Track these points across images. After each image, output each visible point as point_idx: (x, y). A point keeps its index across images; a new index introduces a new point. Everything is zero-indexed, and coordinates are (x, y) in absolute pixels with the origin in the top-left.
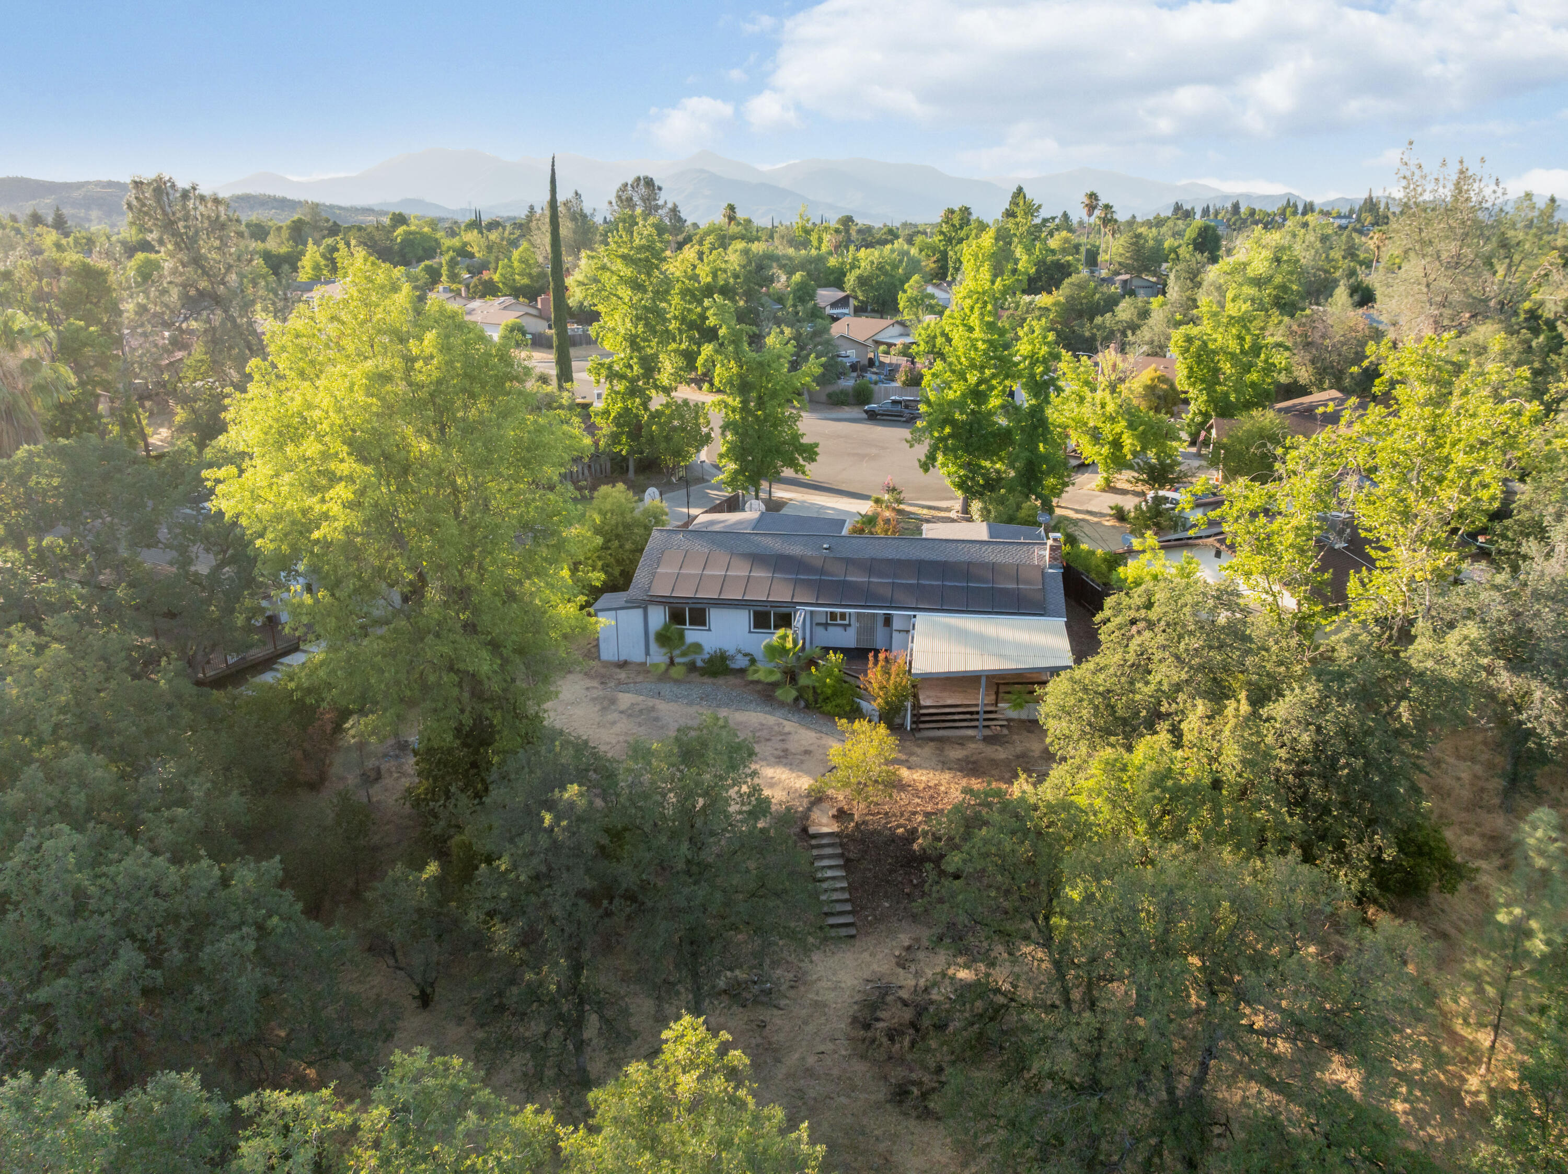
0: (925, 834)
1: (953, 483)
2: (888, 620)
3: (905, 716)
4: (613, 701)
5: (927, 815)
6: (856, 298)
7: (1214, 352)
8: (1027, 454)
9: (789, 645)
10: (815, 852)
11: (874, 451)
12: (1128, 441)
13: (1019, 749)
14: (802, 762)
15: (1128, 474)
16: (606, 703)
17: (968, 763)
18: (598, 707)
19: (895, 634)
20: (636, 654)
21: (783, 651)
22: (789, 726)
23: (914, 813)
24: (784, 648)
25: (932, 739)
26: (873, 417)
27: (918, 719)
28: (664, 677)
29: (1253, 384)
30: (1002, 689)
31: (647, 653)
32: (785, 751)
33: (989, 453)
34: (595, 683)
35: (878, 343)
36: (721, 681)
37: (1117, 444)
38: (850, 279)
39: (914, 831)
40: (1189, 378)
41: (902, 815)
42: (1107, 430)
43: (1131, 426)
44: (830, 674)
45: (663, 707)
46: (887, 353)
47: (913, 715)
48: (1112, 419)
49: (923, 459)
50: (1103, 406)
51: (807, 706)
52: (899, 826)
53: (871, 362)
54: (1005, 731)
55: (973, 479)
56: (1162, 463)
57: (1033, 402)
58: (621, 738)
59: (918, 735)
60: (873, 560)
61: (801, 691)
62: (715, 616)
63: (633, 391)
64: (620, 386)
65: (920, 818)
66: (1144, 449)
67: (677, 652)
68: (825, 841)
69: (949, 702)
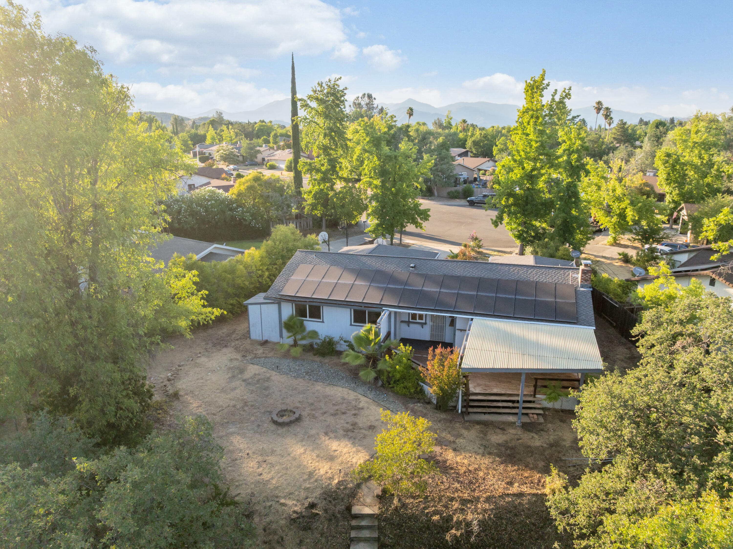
0: (459, 523)
1: (515, 236)
2: (453, 322)
3: (457, 401)
4: (242, 371)
5: (464, 502)
6: (472, 152)
9: (372, 337)
10: (353, 534)
13: (552, 438)
14: (365, 437)
15: (628, 236)
16: (236, 372)
17: (507, 448)
18: (230, 375)
19: (457, 333)
20: (274, 336)
21: (367, 341)
22: (364, 402)
23: (452, 499)
24: (368, 338)
25: (478, 423)
27: (467, 404)
30: (540, 383)
32: (354, 424)
36: (326, 360)
38: (469, 143)
39: (449, 519)
41: (440, 500)
44: (400, 362)
45: (275, 377)
47: (464, 401)
51: (383, 386)
52: (436, 513)
53: (475, 179)
54: (541, 420)
55: (527, 232)
58: (232, 403)
59: (466, 418)
60: (445, 276)
61: (380, 373)
62: (326, 312)
64: (318, 176)
65: (456, 505)
66: (640, 218)
67: (299, 337)
68: (364, 523)
69: (495, 391)
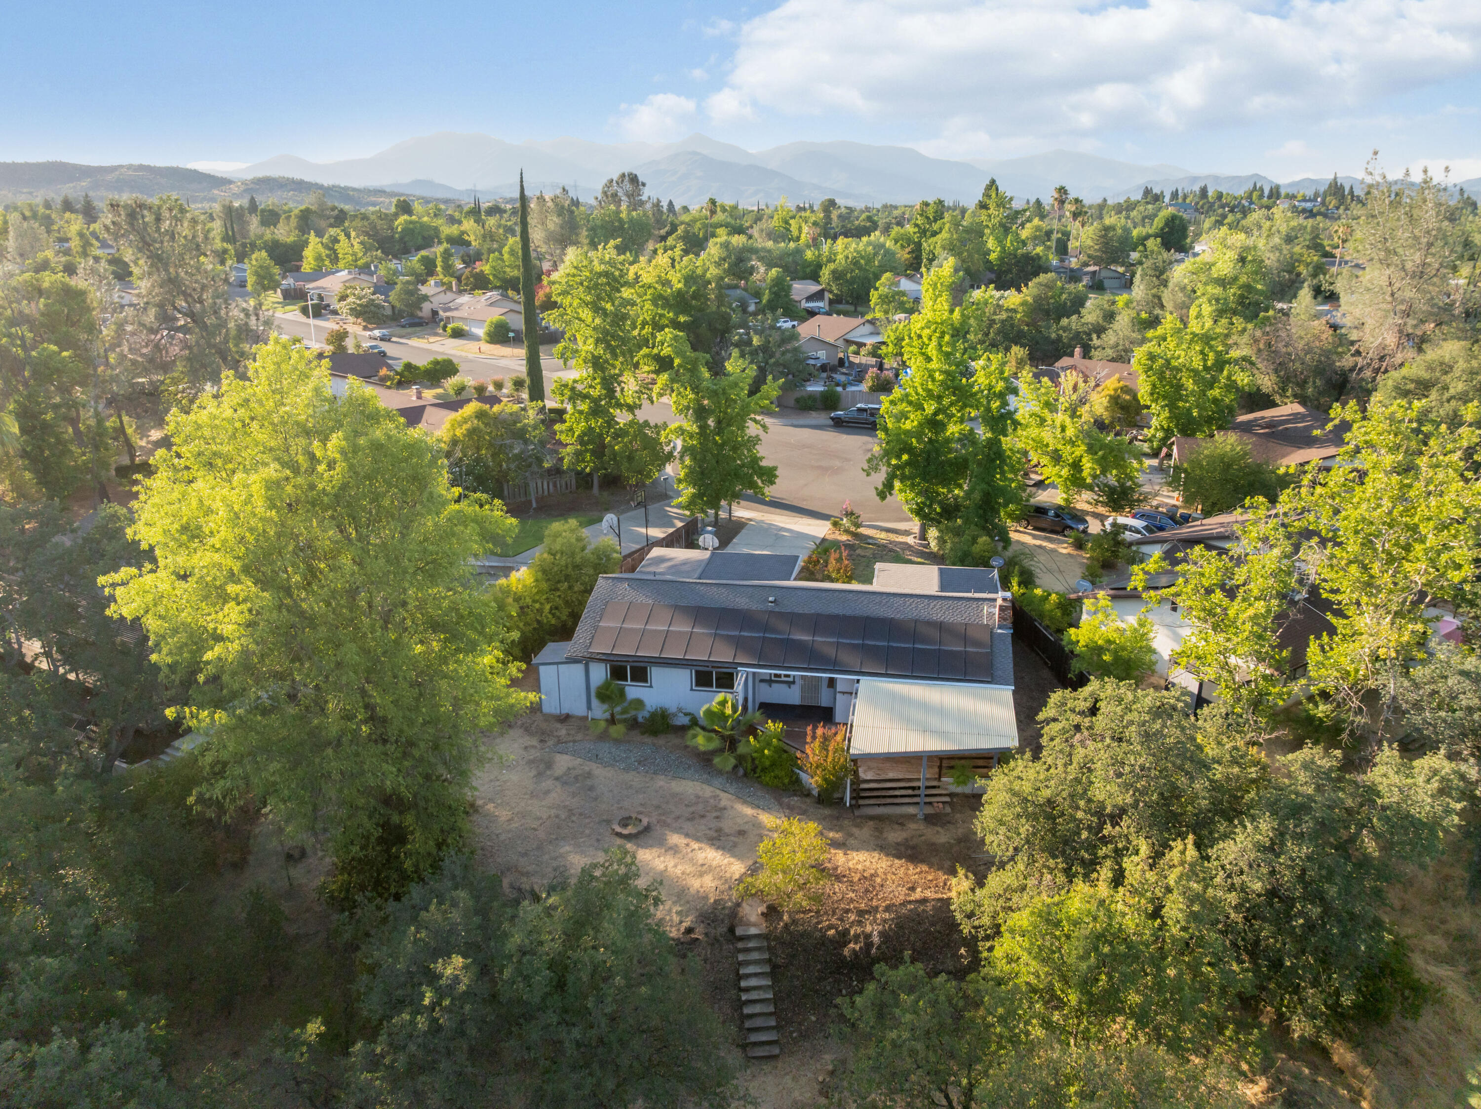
0: (857, 937)
1: (911, 510)
2: (832, 682)
3: (844, 792)
4: (549, 765)
5: (861, 913)
6: (831, 292)
7: (1178, 370)
8: (985, 486)
9: (728, 711)
10: (741, 957)
11: (837, 463)
12: (1088, 465)
13: (960, 832)
14: (735, 845)
15: (1087, 495)
16: (542, 766)
17: (908, 847)
18: (533, 773)
19: (838, 696)
20: (578, 708)
21: (723, 717)
22: (725, 799)
23: (847, 911)
24: (723, 714)
25: (872, 818)
26: (839, 424)
27: (857, 795)
28: (603, 737)
29: (1215, 401)
30: (945, 763)
31: (589, 707)
32: (719, 830)
33: (946, 481)
34: (534, 742)
35: (849, 342)
36: (661, 741)
37: (1076, 466)
38: (825, 273)
39: (846, 932)
40: (1152, 394)
41: (834, 913)
42: (1066, 451)
43: (1091, 450)
44: (768, 744)
45: (599, 771)
46: (857, 353)
47: (853, 791)
48: (1072, 443)
49: (880, 487)
50: (1063, 429)
51: (745, 775)
52: (830, 927)
53: (841, 362)
54: (948, 809)
55: (930, 506)
56: (1122, 485)
57: (989, 435)
58: (553, 812)
59: (857, 813)
60: (818, 615)
61: (741, 759)
62: (656, 674)
63: (596, 411)
64: (584, 406)
65: (852, 917)
66: (1104, 472)
67: (618, 709)
68: (751, 945)
69: (891, 775)
